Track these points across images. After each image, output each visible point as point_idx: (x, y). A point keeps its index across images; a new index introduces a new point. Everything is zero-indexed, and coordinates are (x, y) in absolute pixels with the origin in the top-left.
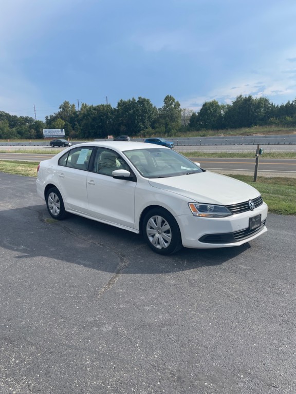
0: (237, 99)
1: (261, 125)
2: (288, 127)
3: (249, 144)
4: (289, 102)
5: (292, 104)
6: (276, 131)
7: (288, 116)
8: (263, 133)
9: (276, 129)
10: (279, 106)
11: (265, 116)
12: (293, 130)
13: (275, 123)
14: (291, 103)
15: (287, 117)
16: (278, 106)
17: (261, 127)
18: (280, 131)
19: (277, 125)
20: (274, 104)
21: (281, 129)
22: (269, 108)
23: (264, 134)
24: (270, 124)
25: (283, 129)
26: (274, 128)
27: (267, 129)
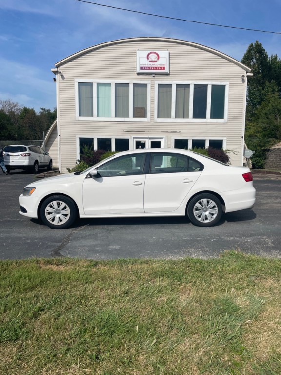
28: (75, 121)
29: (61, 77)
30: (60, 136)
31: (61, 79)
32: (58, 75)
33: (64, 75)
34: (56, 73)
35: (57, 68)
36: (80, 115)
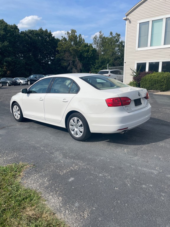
28: (135, 52)
29: (129, 22)
30: (125, 63)
31: (129, 23)
32: (127, 21)
33: (131, 20)
34: (126, 20)
35: (127, 16)
36: (139, 47)
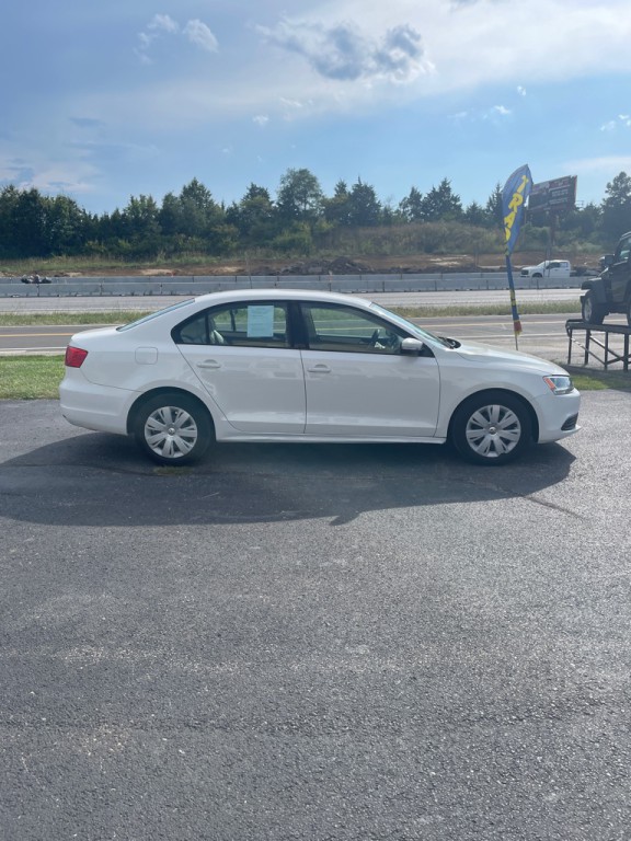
0: (4, 194)
1: (69, 254)
2: (127, 261)
3: (91, 296)
4: (117, 210)
5: (124, 215)
6: (107, 267)
7: (121, 238)
8: (83, 271)
9: (106, 264)
10: (99, 217)
11: (74, 236)
12: (139, 268)
13: (98, 251)
14: (121, 212)
15: (120, 241)
16: (96, 217)
17: (71, 259)
18: (113, 268)
19: (104, 255)
20: (87, 213)
21: (114, 264)
22: (79, 219)
23: (83, 273)
24: (89, 253)
25: (120, 264)
26: (97, 262)
27: (87, 263)
